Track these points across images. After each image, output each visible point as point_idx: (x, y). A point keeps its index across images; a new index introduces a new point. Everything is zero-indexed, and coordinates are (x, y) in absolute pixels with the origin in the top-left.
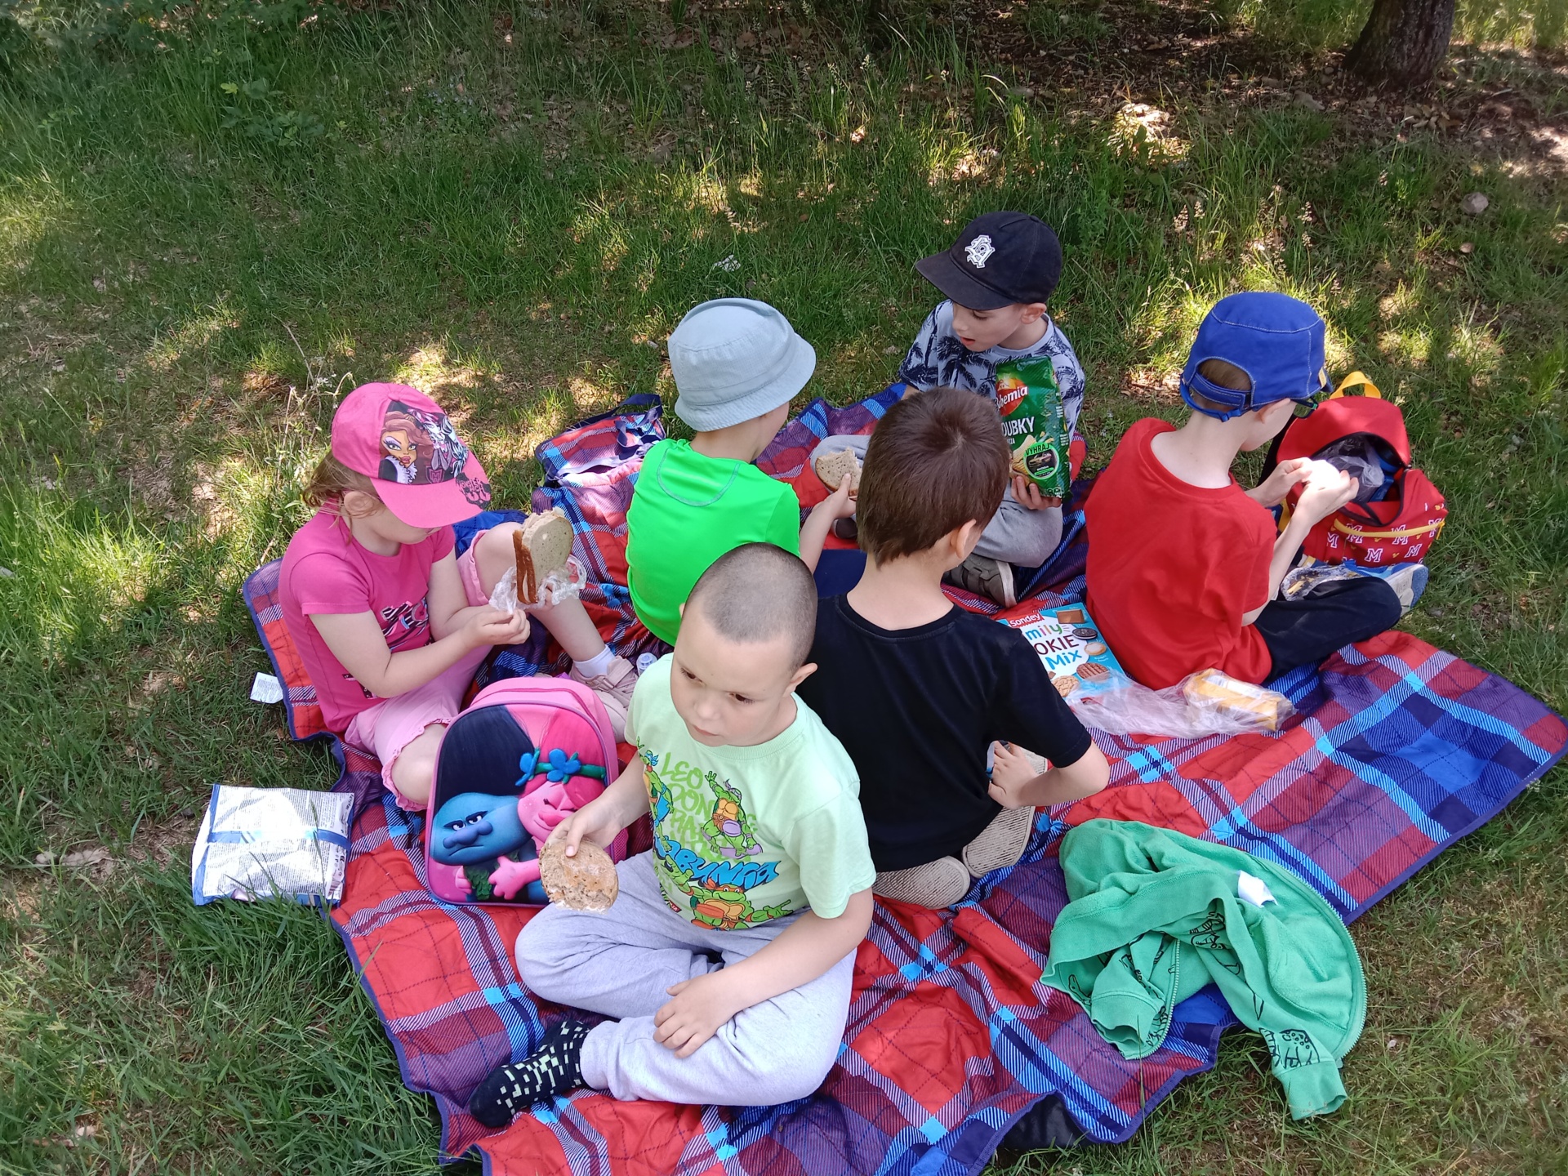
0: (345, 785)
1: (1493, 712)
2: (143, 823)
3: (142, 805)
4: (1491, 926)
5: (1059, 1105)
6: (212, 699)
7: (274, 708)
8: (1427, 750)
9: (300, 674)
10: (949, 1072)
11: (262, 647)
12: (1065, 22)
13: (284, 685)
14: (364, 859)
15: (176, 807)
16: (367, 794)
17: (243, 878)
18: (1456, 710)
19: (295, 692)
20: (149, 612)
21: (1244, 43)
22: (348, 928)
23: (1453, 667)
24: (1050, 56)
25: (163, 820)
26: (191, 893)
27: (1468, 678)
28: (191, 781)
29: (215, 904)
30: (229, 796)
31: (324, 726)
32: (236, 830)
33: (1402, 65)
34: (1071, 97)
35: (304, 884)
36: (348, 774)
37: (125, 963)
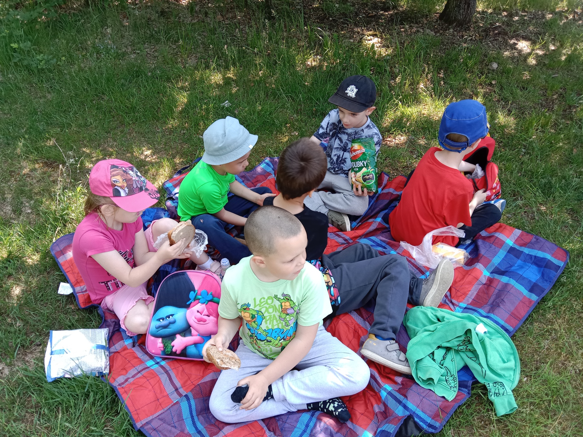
0: (104, 325)
1: (540, 249)
2: (19, 350)
3: (18, 343)
4: (552, 330)
5: (412, 419)
6: (42, 295)
7: (69, 296)
8: (521, 267)
9: (79, 281)
10: (368, 412)
11: (61, 272)
12: (338, 7)
13: (73, 287)
14: (116, 354)
15: (33, 342)
16: (114, 328)
17: (68, 369)
18: (526, 250)
19: (78, 289)
20: (10, 262)
21: (403, 12)
22: (115, 384)
23: (521, 235)
24: (333, 20)
25: (28, 348)
26: (46, 377)
27: (528, 238)
28: (38, 330)
29: (57, 381)
30: (56, 335)
31: (91, 302)
32: (62, 348)
33: (460, 17)
34: (344, 35)
35: (93, 368)
36: (105, 321)
37: (19, 411)
